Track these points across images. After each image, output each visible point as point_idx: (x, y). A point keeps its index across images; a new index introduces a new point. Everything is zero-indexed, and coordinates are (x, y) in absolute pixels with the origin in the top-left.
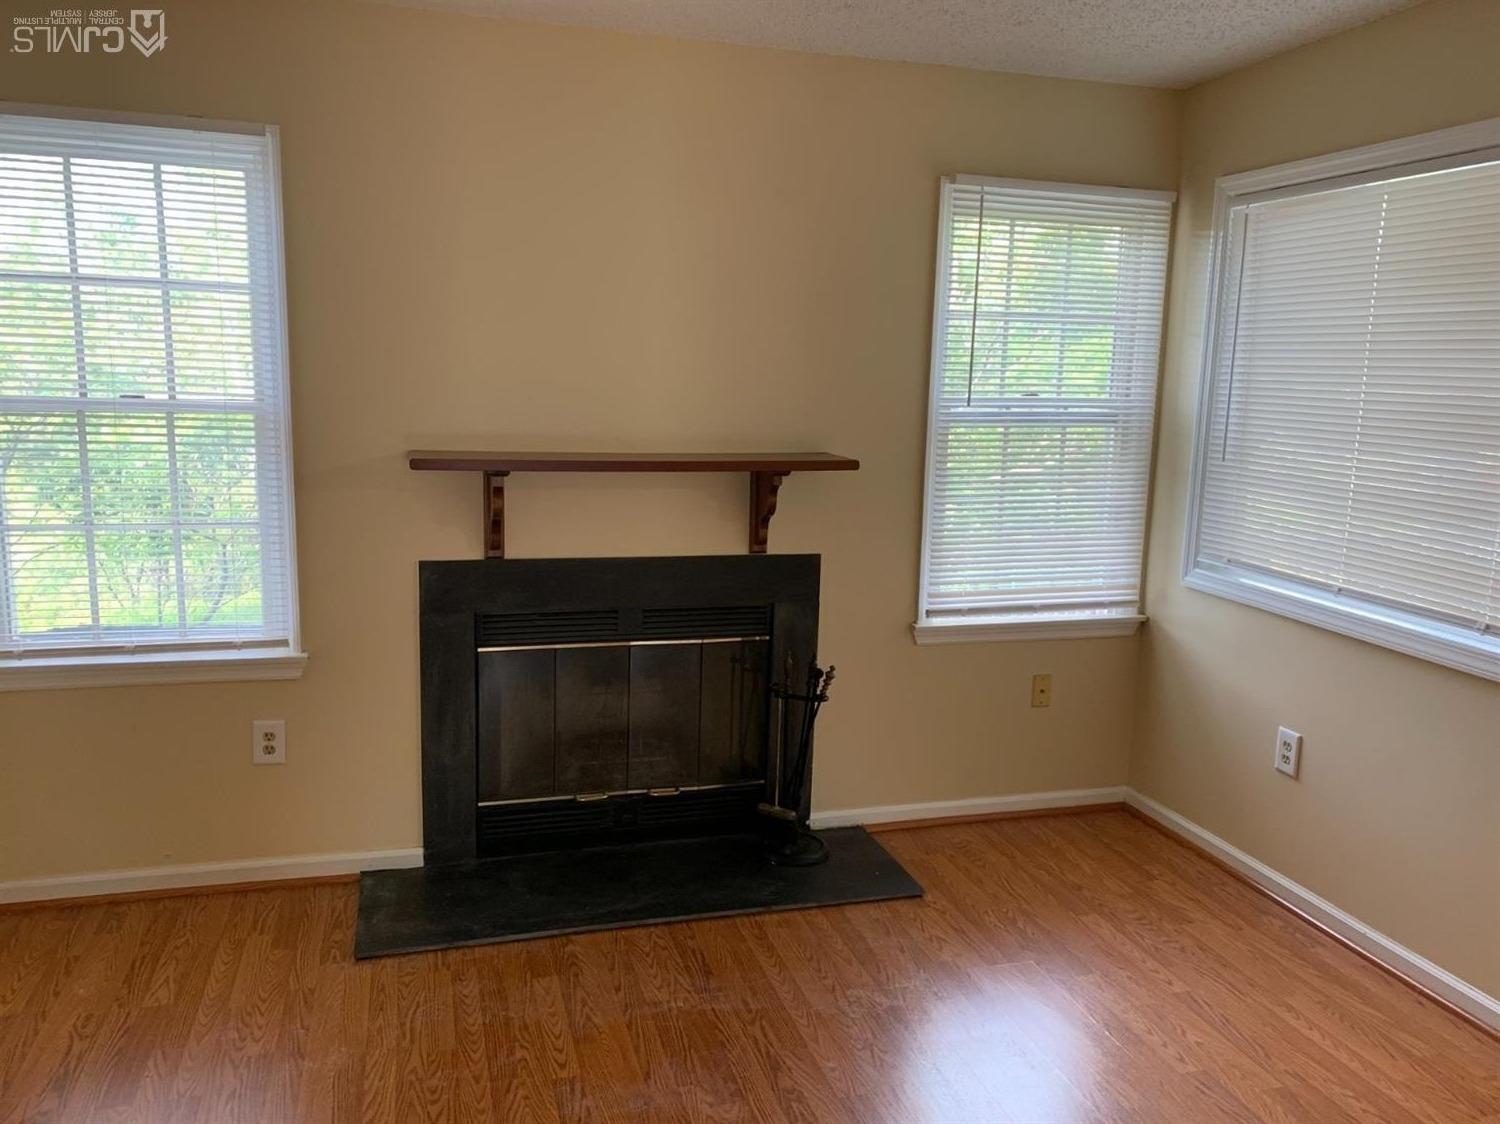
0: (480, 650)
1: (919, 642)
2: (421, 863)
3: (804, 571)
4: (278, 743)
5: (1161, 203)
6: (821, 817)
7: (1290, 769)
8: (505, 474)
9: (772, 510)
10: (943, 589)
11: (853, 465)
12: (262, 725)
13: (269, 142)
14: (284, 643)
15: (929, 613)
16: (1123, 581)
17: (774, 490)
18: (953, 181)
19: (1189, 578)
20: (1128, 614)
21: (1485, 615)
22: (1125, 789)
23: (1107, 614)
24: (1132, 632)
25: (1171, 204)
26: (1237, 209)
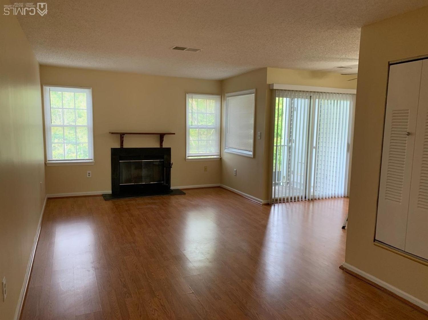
0: (120, 161)
1: (187, 161)
2: (111, 193)
3: (169, 150)
4: (90, 174)
5: (218, 97)
6: (172, 188)
7: (235, 174)
8: (124, 135)
9: (163, 140)
10: (190, 153)
11: (174, 134)
12: (88, 172)
13: (91, 90)
14: (92, 159)
15: (188, 156)
16: (217, 152)
17: (163, 138)
18: (188, 94)
19: (225, 151)
20: (218, 157)
21: (249, 149)
22: (220, 184)
23: (215, 157)
24: (219, 160)
25: (220, 97)
26: (227, 98)
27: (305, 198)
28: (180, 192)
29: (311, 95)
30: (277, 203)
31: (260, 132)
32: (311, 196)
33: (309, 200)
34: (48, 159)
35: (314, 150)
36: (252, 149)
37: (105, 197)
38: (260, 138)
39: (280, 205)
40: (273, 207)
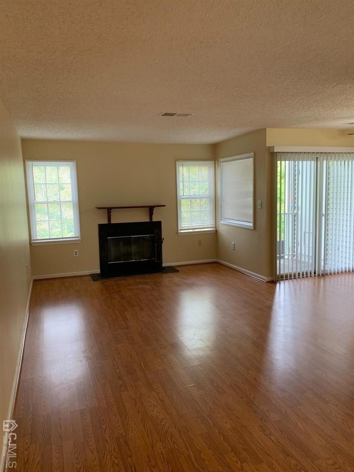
0: (108, 238)
1: (179, 235)
2: (100, 272)
3: (159, 223)
4: (77, 253)
5: (213, 162)
6: (164, 265)
7: (233, 248)
8: (112, 209)
9: (153, 214)
10: (182, 226)
11: (165, 206)
12: (75, 251)
13: (75, 162)
14: (78, 237)
15: (180, 230)
16: (212, 224)
17: (153, 211)
18: (178, 161)
19: (221, 222)
20: (214, 229)
21: (249, 220)
22: (216, 259)
23: (210, 229)
24: (214, 232)
25: (214, 163)
26: (222, 164)
27: (315, 273)
28: (172, 270)
29: (318, 157)
30: (283, 280)
31: (260, 201)
32: (322, 271)
33: (319, 275)
34: (33, 238)
35: (323, 218)
36: (252, 220)
37: (94, 277)
38: (260, 208)
39: (287, 282)
40: (278, 285)
